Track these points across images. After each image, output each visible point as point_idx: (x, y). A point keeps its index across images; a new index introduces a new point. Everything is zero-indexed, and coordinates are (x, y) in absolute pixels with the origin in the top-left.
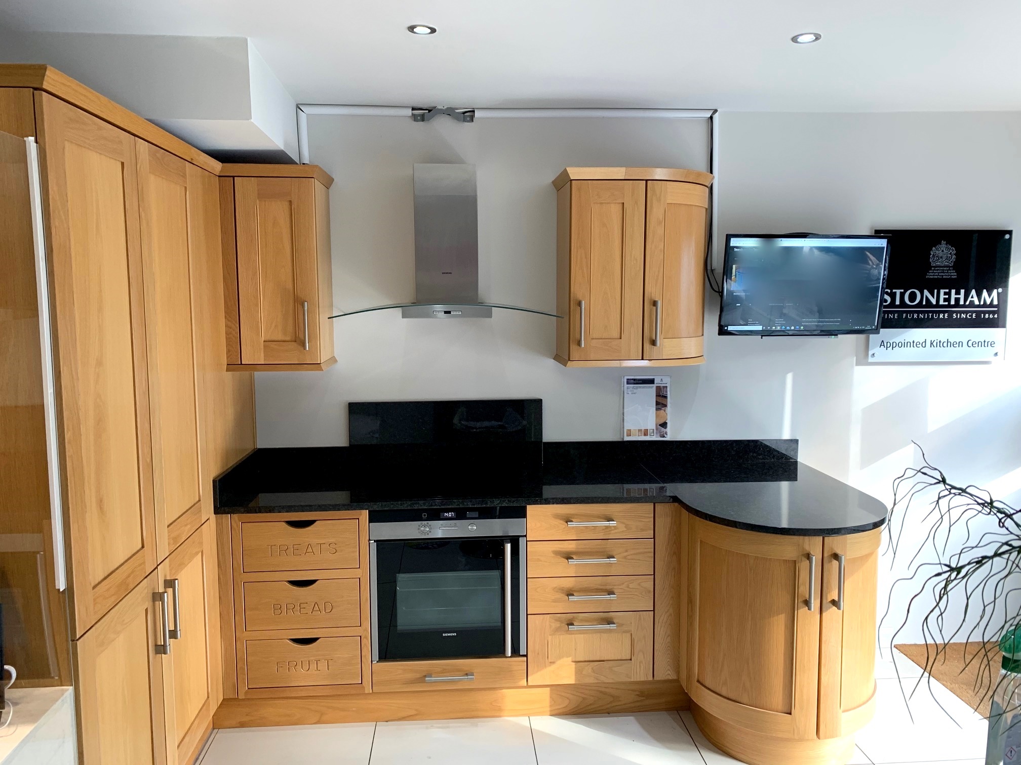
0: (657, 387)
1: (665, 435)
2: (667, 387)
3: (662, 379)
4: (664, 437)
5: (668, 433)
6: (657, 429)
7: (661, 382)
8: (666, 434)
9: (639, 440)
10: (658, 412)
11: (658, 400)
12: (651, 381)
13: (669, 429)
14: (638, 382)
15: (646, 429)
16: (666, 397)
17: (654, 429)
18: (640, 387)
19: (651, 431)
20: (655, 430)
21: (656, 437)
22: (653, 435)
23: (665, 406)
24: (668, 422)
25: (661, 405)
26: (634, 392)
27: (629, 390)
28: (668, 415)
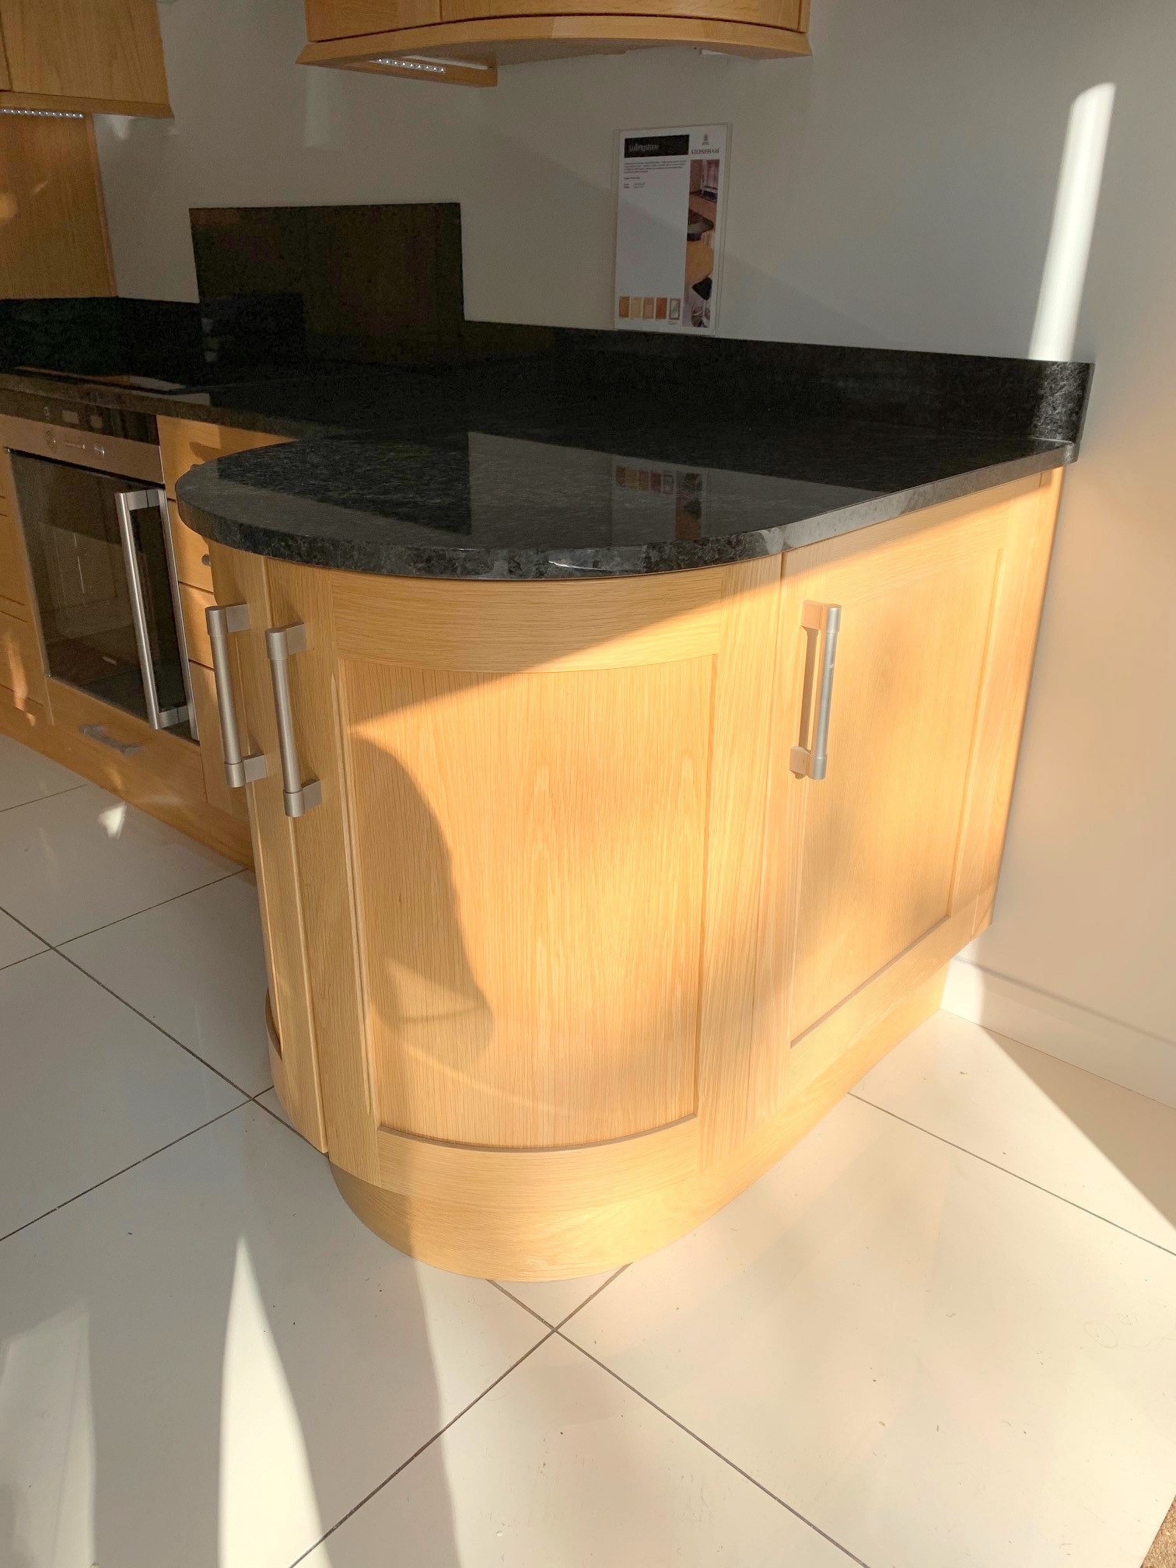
0: (694, 163)
1: (704, 320)
2: (716, 163)
3: (706, 138)
4: (700, 324)
5: (712, 315)
6: (687, 299)
7: (706, 148)
8: (708, 317)
9: (645, 330)
10: (694, 245)
11: (694, 209)
12: (676, 145)
13: (714, 302)
14: (649, 148)
15: (662, 300)
16: (714, 197)
17: (679, 301)
18: (654, 166)
19: (674, 303)
21: (684, 324)
22: (677, 319)
23: (711, 226)
24: (714, 278)
25: (700, 224)
26: (641, 185)
27: (628, 175)
28: (715, 254)
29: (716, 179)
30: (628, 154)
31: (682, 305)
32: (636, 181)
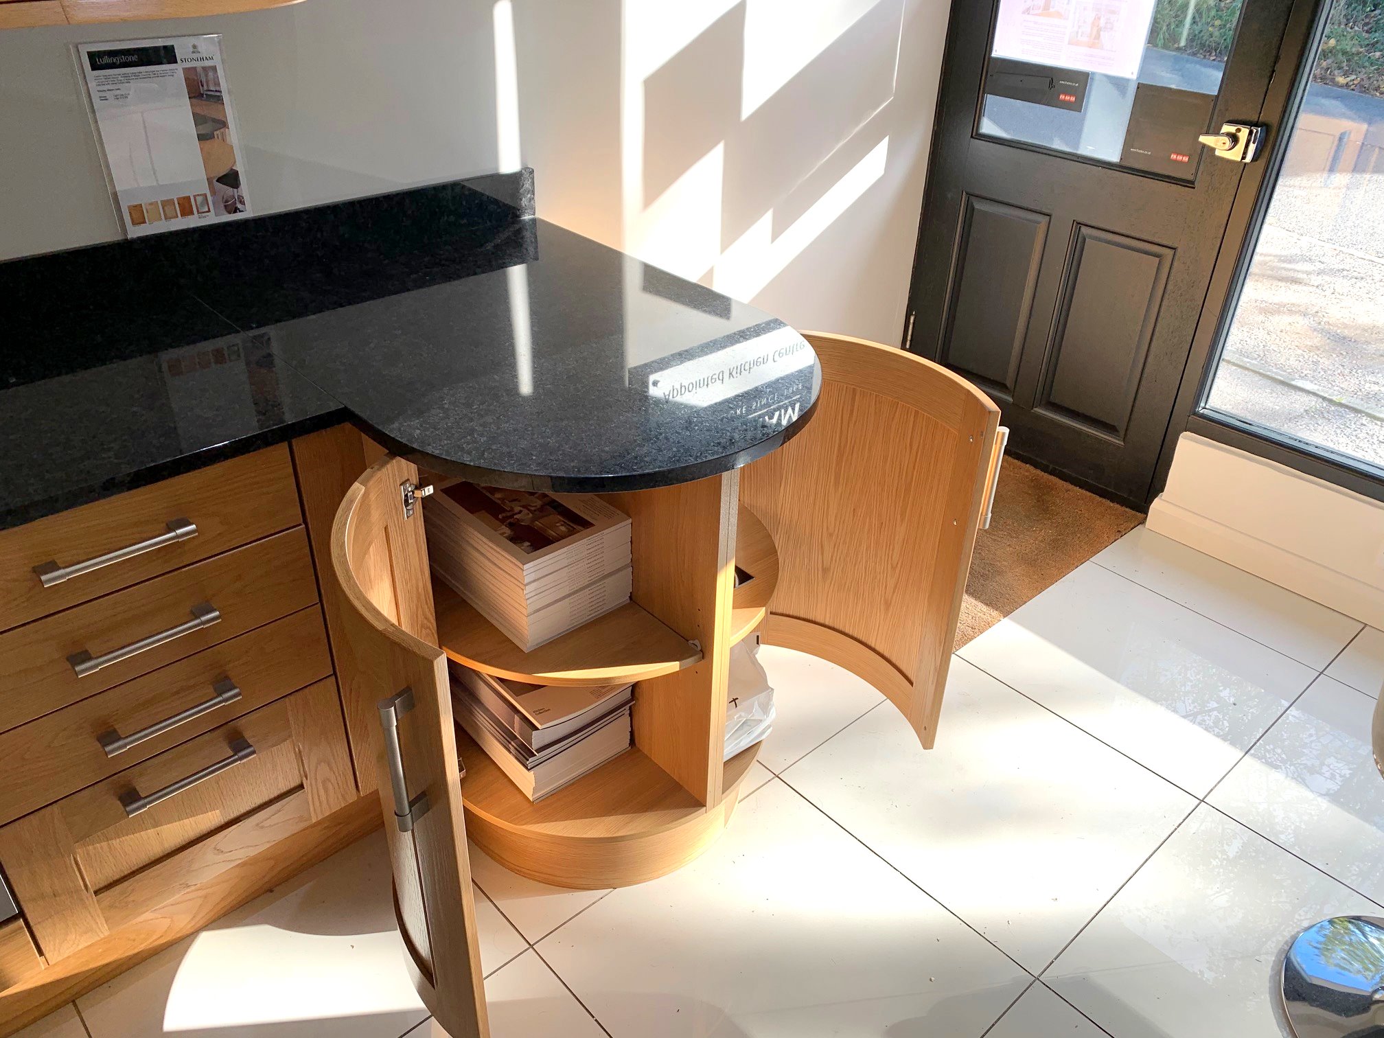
0: (186, 70)
1: (239, 206)
3: (194, 47)
4: (236, 210)
5: (247, 199)
6: (213, 192)
7: (195, 56)
8: (243, 203)
9: (172, 229)
10: (208, 144)
11: (198, 111)
12: (165, 55)
13: (245, 189)
14: (124, 59)
15: (184, 198)
16: (218, 99)
17: (205, 195)
18: (136, 76)
19: (199, 199)
20: (209, 196)
21: (217, 215)
22: (209, 211)
23: (223, 124)
24: (239, 168)
25: (211, 124)
26: (124, 97)
27: (102, 88)
28: (234, 148)
29: (217, 83)
30: (95, 67)
31: (210, 198)
32: (116, 92)
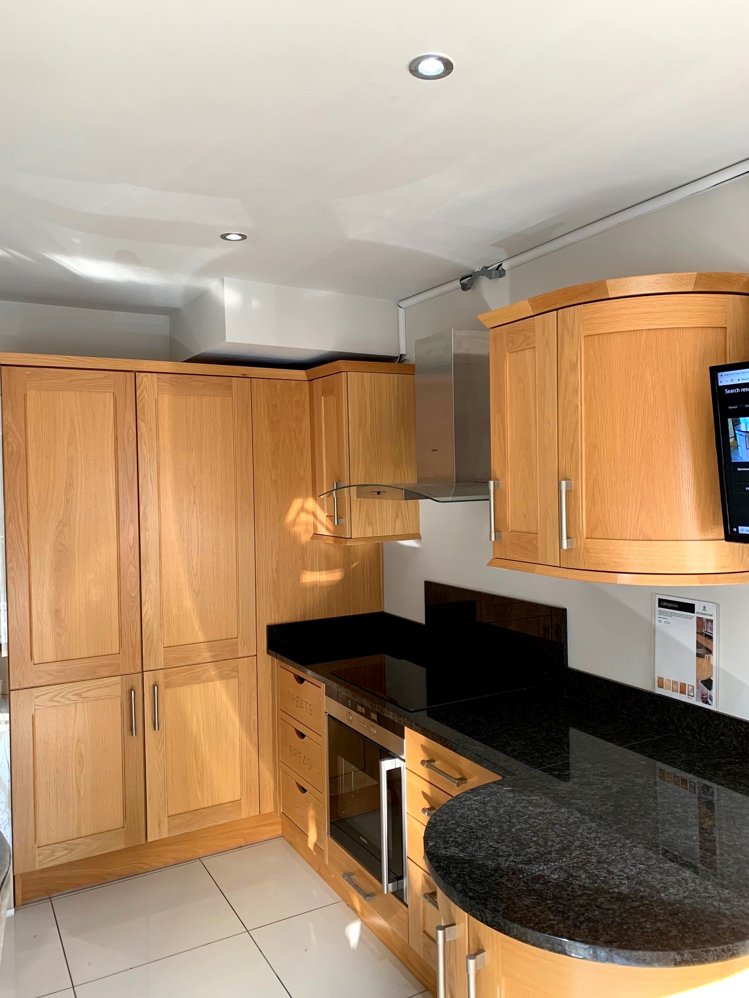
0: (698, 618)
1: (709, 701)
2: (711, 621)
3: (704, 607)
4: (707, 703)
6: (698, 688)
8: (712, 700)
9: (674, 697)
10: (701, 660)
11: (700, 641)
12: (690, 608)
13: (714, 693)
14: (672, 605)
15: (683, 684)
16: (711, 638)
17: (693, 687)
18: (675, 614)
19: (690, 687)
20: (695, 688)
21: (697, 700)
22: (693, 696)
23: (710, 652)
24: (713, 679)
25: (704, 649)
26: (668, 623)
27: (660, 616)
28: (713, 667)
29: (712, 629)
30: (660, 606)
32: (666, 620)
